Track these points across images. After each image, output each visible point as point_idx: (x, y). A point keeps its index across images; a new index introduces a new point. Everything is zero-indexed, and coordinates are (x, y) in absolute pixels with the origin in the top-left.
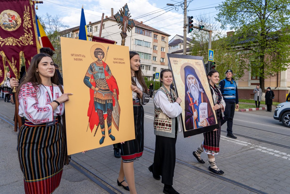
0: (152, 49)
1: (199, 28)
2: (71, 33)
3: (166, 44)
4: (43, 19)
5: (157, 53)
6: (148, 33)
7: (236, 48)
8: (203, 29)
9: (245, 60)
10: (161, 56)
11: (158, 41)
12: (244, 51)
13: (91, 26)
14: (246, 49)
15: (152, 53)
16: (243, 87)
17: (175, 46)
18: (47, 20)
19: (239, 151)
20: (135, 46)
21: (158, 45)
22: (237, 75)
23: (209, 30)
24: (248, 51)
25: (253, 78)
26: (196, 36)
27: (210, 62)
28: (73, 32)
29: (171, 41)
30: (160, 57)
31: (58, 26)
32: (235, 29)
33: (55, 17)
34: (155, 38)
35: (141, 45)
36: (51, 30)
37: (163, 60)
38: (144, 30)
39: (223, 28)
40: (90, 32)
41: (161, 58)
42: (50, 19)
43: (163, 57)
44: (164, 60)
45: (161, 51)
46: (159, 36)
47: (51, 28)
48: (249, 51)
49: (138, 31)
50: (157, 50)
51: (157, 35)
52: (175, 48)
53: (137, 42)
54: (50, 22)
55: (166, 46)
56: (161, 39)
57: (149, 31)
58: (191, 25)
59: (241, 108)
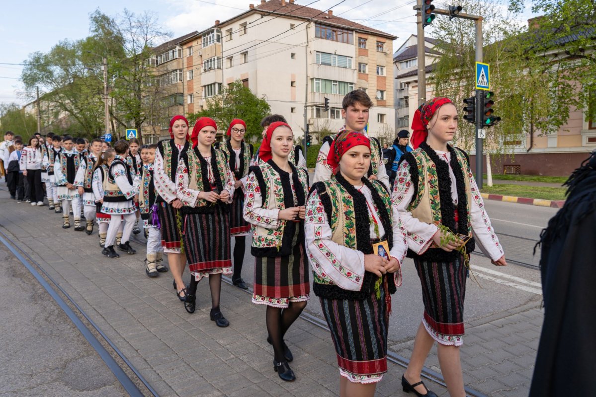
0: (357, 72)
1: (451, 14)
2: (178, 48)
3: (387, 59)
4: (118, 22)
5: (367, 80)
6: (345, 35)
7: (549, 56)
8: (460, 14)
9: (571, 83)
10: (377, 87)
11: (369, 52)
12: (568, 62)
13: (219, 29)
14: (573, 57)
15: (355, 81)
16: (570, 147)
17: (410, 61)
18: (126, 26)
19: (516, 309)
20: (316, 66)
21: (370, 61)
22: (553, 120)
23: (476, 17)
24: (578, 62)
25: (593, 126)
26: (447, 33)
27: (480, 92)
28: (182, 45)
29: (401, 50)
30: (376, 89)
31: (149, 36)
32: (545, 11)
33: (143, 16)
34: (362, 47)
35: (330, 65)
36: (135, 44)
37: (382, 95)
38: (335, 29)
39: (514, 11)
40: (218, 43)
41: (378, 90)
42: (131, 21)
43: (381, 89)
44: (385, 94)
45: (378, 73)
46: (372, 41)
47: (135, 39)
48: (580, 60)
49: (322, 33)
50: (367, 72)
51: (367, 39)
52: (410, 66)
53: (320, 58)
54: (131, 27)
55: (387, 62)
56: (376, 48)
57: (346, 31)
58: (429, 7)
59: (557, 199)
